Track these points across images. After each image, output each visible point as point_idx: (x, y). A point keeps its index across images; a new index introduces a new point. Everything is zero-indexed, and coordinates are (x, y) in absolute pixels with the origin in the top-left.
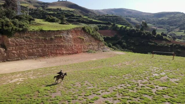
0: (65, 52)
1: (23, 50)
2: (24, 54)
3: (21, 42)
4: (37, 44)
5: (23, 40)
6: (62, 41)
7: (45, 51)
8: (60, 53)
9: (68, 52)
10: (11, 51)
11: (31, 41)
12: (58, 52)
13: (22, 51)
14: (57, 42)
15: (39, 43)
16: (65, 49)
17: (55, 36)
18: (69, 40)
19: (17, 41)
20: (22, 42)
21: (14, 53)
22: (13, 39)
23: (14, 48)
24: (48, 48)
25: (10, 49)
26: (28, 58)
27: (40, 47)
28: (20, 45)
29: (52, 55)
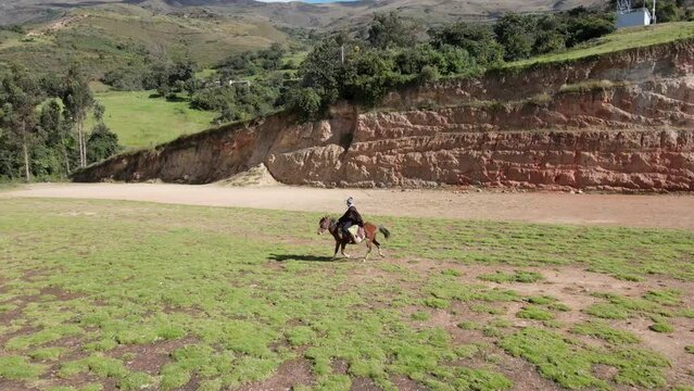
0: (596, 176)
1: (391, 154)
2: (390, 167)
3: (393, 126)
4: (451, 130)
5: (404, 117)
6: (603, 113)
7: (479, 160)
8: (560, 179)
9: (626, 177)
10: (357, 154)
11: (432, 121)
12: (550, 170)
13: (388, 157)
14: (559, 121)
15: (463, 125)
16: (608, 156)
17: (565, 86)
18: (661, 104)
19: (384, 123)
20: (397, 125)
21: (360, 164)
22: (373, 114)
23: (366, 145)
24: (494, 148)
25: (355, 147)
26: (400, 184)
27: (461, 142)
28: (390, 135)
29: (509, 185)
